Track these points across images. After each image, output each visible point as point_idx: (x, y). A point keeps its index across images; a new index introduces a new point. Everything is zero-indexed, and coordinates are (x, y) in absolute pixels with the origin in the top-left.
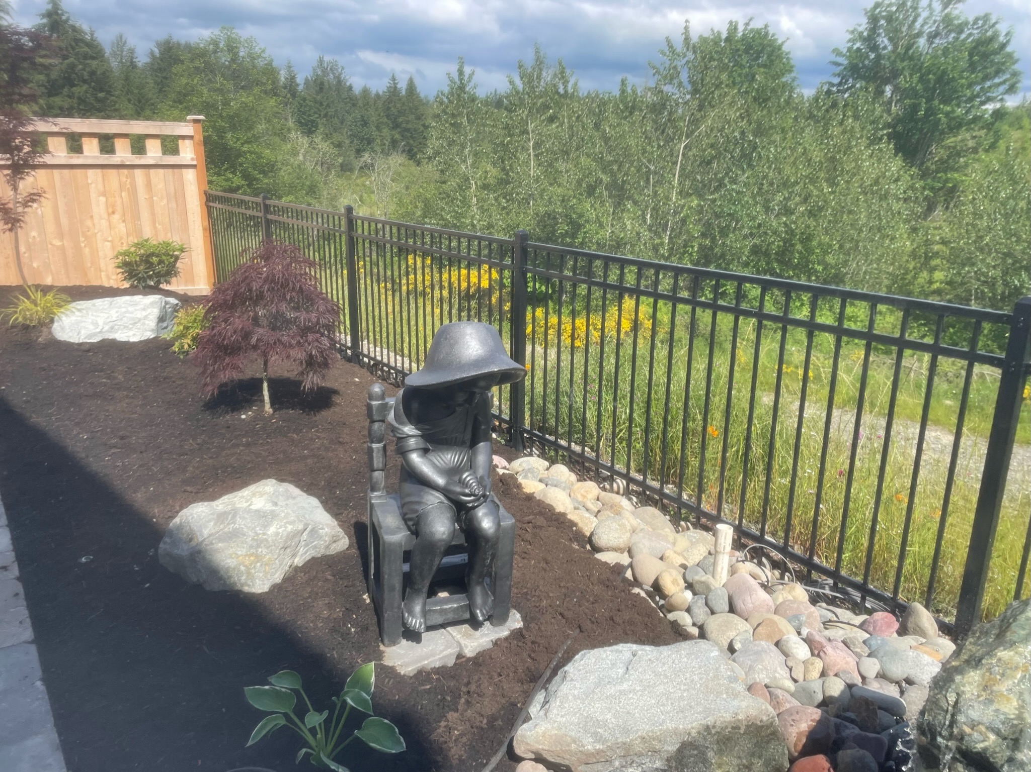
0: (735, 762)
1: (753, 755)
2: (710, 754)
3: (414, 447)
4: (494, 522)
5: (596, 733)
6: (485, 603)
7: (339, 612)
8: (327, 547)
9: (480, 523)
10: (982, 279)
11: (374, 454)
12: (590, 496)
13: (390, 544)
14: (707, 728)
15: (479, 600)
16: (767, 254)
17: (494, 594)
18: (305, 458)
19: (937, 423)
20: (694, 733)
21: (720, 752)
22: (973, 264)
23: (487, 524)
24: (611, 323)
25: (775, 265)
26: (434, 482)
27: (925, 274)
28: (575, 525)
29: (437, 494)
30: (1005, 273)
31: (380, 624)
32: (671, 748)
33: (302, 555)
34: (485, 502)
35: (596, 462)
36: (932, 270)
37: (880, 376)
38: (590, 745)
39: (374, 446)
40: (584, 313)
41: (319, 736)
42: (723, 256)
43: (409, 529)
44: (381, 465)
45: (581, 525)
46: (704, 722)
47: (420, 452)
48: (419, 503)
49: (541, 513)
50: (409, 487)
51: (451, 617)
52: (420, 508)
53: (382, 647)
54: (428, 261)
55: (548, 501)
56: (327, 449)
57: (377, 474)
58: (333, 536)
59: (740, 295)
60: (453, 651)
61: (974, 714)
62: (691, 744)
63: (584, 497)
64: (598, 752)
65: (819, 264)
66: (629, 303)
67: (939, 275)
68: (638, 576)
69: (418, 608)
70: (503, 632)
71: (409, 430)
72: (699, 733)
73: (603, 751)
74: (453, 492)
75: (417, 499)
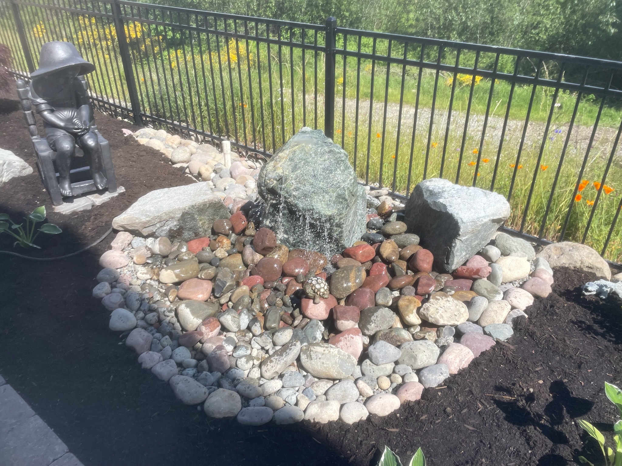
0: (207, 218)
1: (214, 215)
2: (196, 216)
3: (45, 109)
4: (94, 141)
5: (146, 215)
6: (102, 181)
7: (30, 197)
8: (20, 172)
9: (86, 142)
10: (433, 16)
11: (28, 117)
12: (176, 142)
13: (44, 157)
14: (193, 206)
15: (98, 180)
16: (317, 6)
17: (106, 178)
18: (4, 136)
19: (407, 103)
20: (187, 208)
21: (200, 215)
22: (429, 7)
23: (91, 143)
24: (224, 58)
25: (322, 13)
26: (59, 125)
27: (405, 16)
28: (164, 154)
29: (62, 131)
30: (445, 12)
31: (51, 198)
32: (179, 215)
33: (6, 176)
34: (88, 132)
35: (187, 128)
36: (408, 12)
37: (380, 79)
38: (144, 219)
39: (26, 112)
40: (207, 52)
41: (21, 234)
42: (291, 8)
43: (52, 149)
44: (33, 122)
45: (167, 154)
46: (191, 204)
47: (49, 111)
48: (53, 136)
49: (144, 150)
50: (48, 130)
51: (86, 190)
52: (54, 138)
53: (54, 207)
54: (93, 21)
55: (150, 146)
56: (17, 131)
57: (32, 127)
58: (22, 166)
59: (304, 35)
60: (89, 203)
61: (270, 176)
62: (186, 213)
63: (173, 143)
64: (149, 221)
65: (347, 11)
66: (233, 43)
67: (411, 15)
68: (191, 171)
69: (67, 186)
70: (115, 194)
71: (40, 100)
72: (189, 208)
73: (150, 221)
74: (69, 129)
75: (52, 134)
